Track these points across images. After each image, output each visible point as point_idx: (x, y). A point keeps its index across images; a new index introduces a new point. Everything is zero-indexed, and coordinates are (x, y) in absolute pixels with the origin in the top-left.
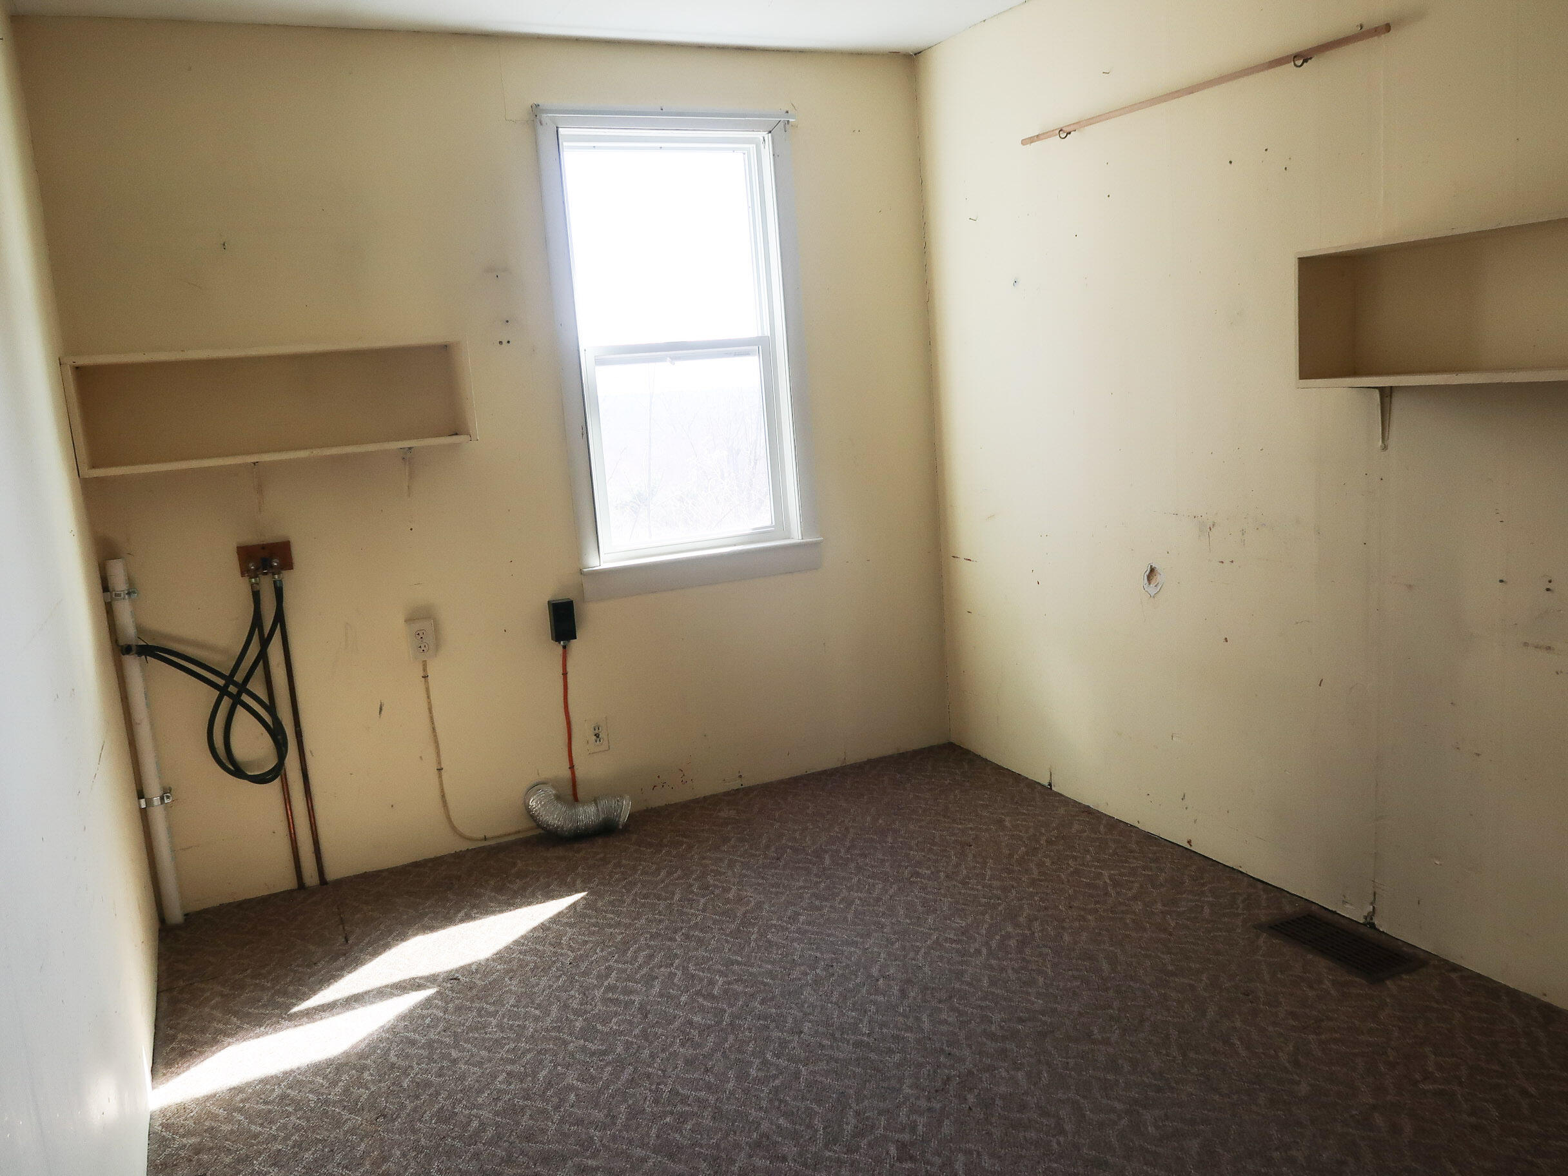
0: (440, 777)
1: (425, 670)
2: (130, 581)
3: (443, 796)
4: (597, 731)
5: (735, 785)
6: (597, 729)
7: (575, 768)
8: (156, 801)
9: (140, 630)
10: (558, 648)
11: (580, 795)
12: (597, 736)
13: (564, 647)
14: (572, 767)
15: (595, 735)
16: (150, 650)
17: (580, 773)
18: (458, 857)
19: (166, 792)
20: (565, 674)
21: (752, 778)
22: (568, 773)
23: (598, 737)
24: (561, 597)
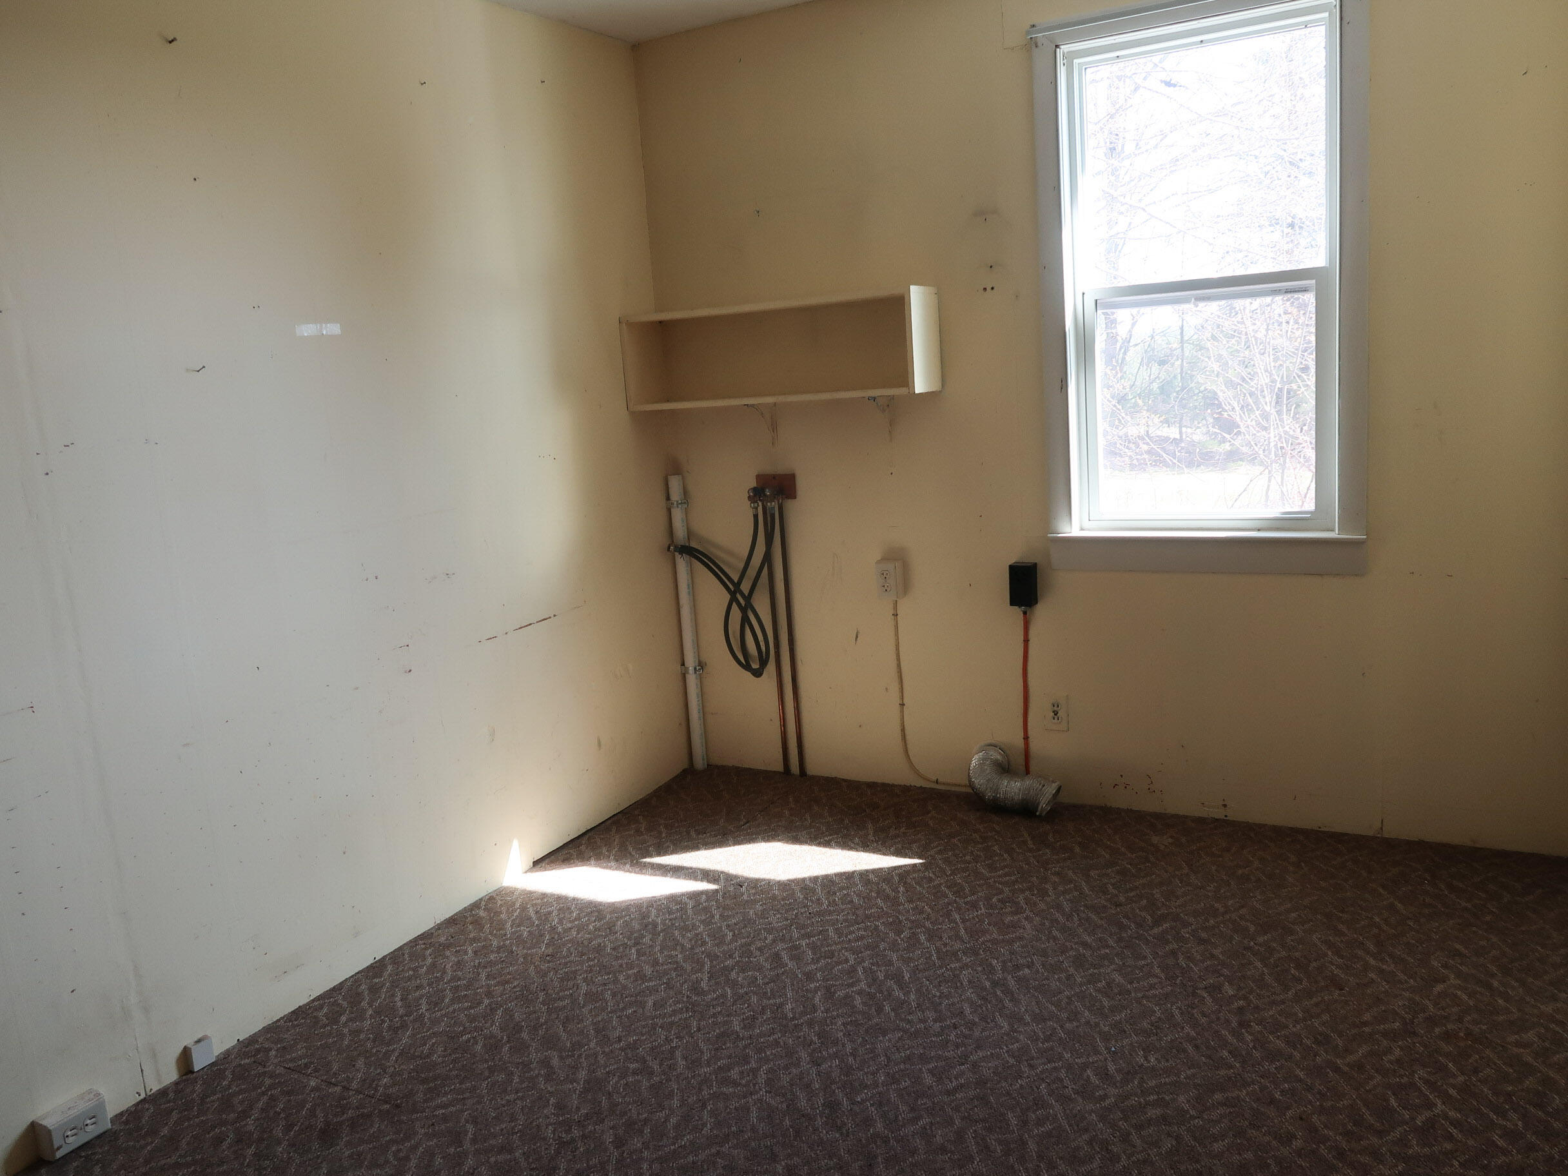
0: (902, 712)
1: (895, 607)
2: (685, 492)
3: (903, 730)
4: (1055, 708)
5: (1219, 814)
6: (1056, 706)
7: (1030, 740)
8: (691, 670)
9: (690, 534)
10: (1017, 611)
11: (1032, 768)
12: (1056, 713)
13: (1025, 613)
14: (1026, 738)
15: (1054, 712)
16: (686, 550)
17: (1034, 745)
18: (906, 789)
19: (701, 665)
20: (1026, 641)
21: (1239, 812)
22: (1020, 743)
23: (1056, 715)
24: (1031, 560)
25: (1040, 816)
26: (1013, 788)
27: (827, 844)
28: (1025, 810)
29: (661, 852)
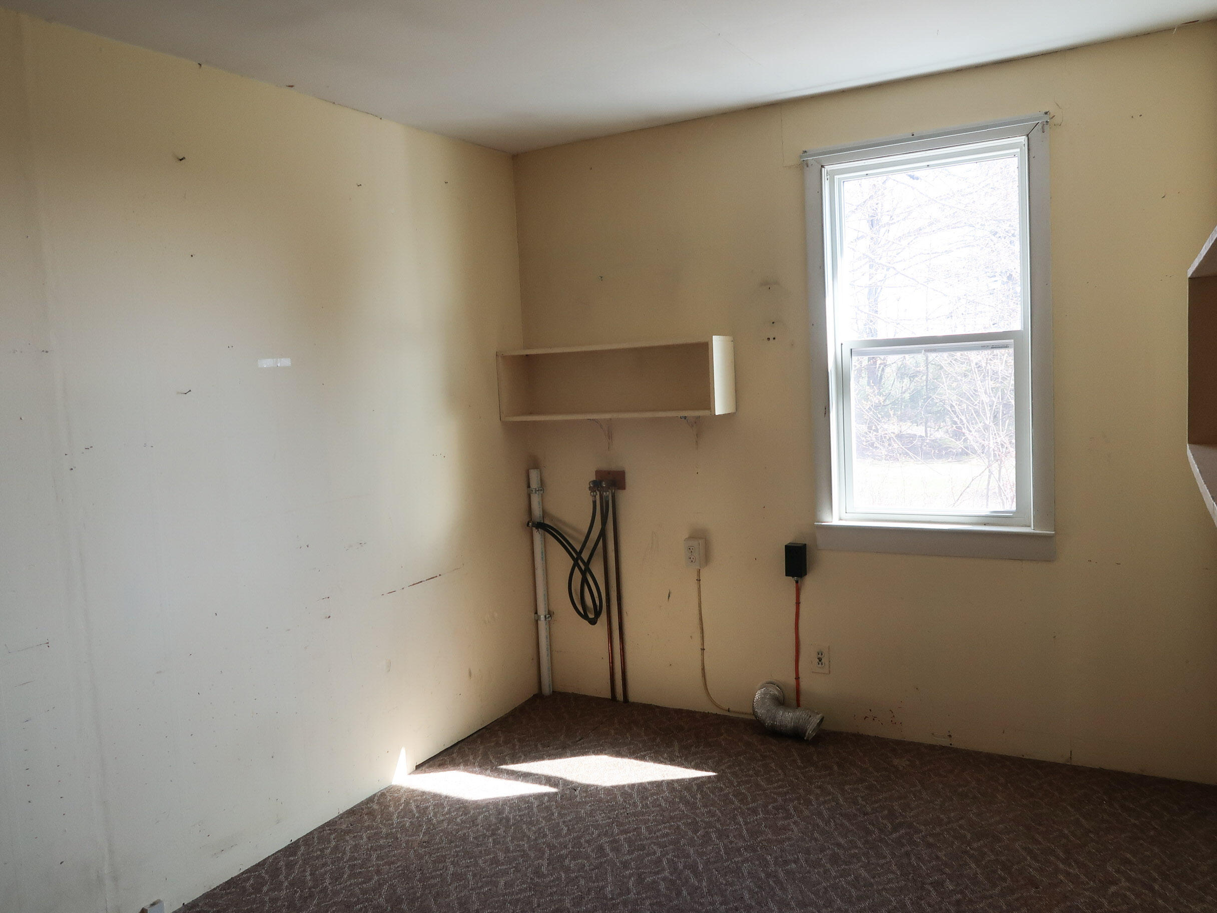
0: (703, 654)
1: (699, 574)
2: (542, 483)
3: (703, 669)
4: (820, 656)
5: (945, 742)
6: (820, 654)
7: (801, 680)
8: (542, 617)
9: (545, 513)
10: (791, 580)
11: (801, 703)
12: (820, 660)
13: (797, 582)
14: (797, 678)
15: (818, 658)
16: (541, 526)
17: (804, 685)
18: (705, 715)
19: (550, 614)
20: (798, 603)
21: (958, 742)
22: (793, 682)
23: (820, 661)
24: (800, 541)
25: (807, 740)
26: (787, 717)
27: (642, 758)
28: (795, 735)
29: (515, 760)
